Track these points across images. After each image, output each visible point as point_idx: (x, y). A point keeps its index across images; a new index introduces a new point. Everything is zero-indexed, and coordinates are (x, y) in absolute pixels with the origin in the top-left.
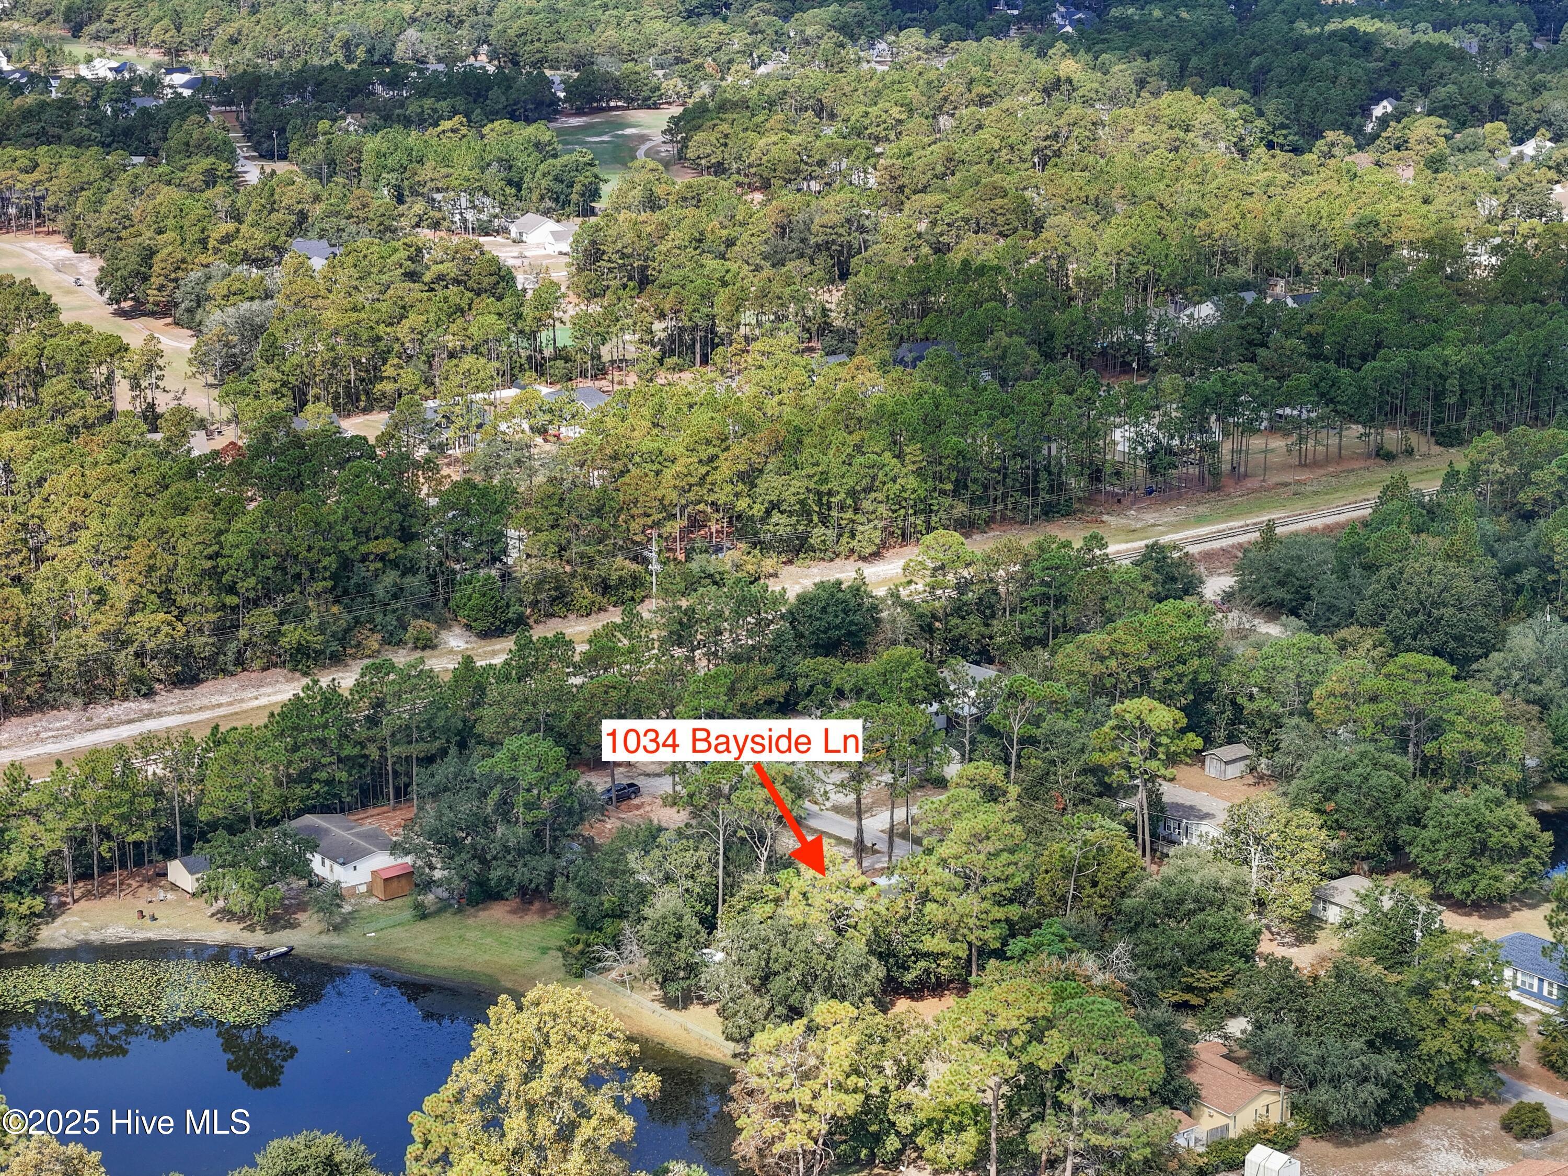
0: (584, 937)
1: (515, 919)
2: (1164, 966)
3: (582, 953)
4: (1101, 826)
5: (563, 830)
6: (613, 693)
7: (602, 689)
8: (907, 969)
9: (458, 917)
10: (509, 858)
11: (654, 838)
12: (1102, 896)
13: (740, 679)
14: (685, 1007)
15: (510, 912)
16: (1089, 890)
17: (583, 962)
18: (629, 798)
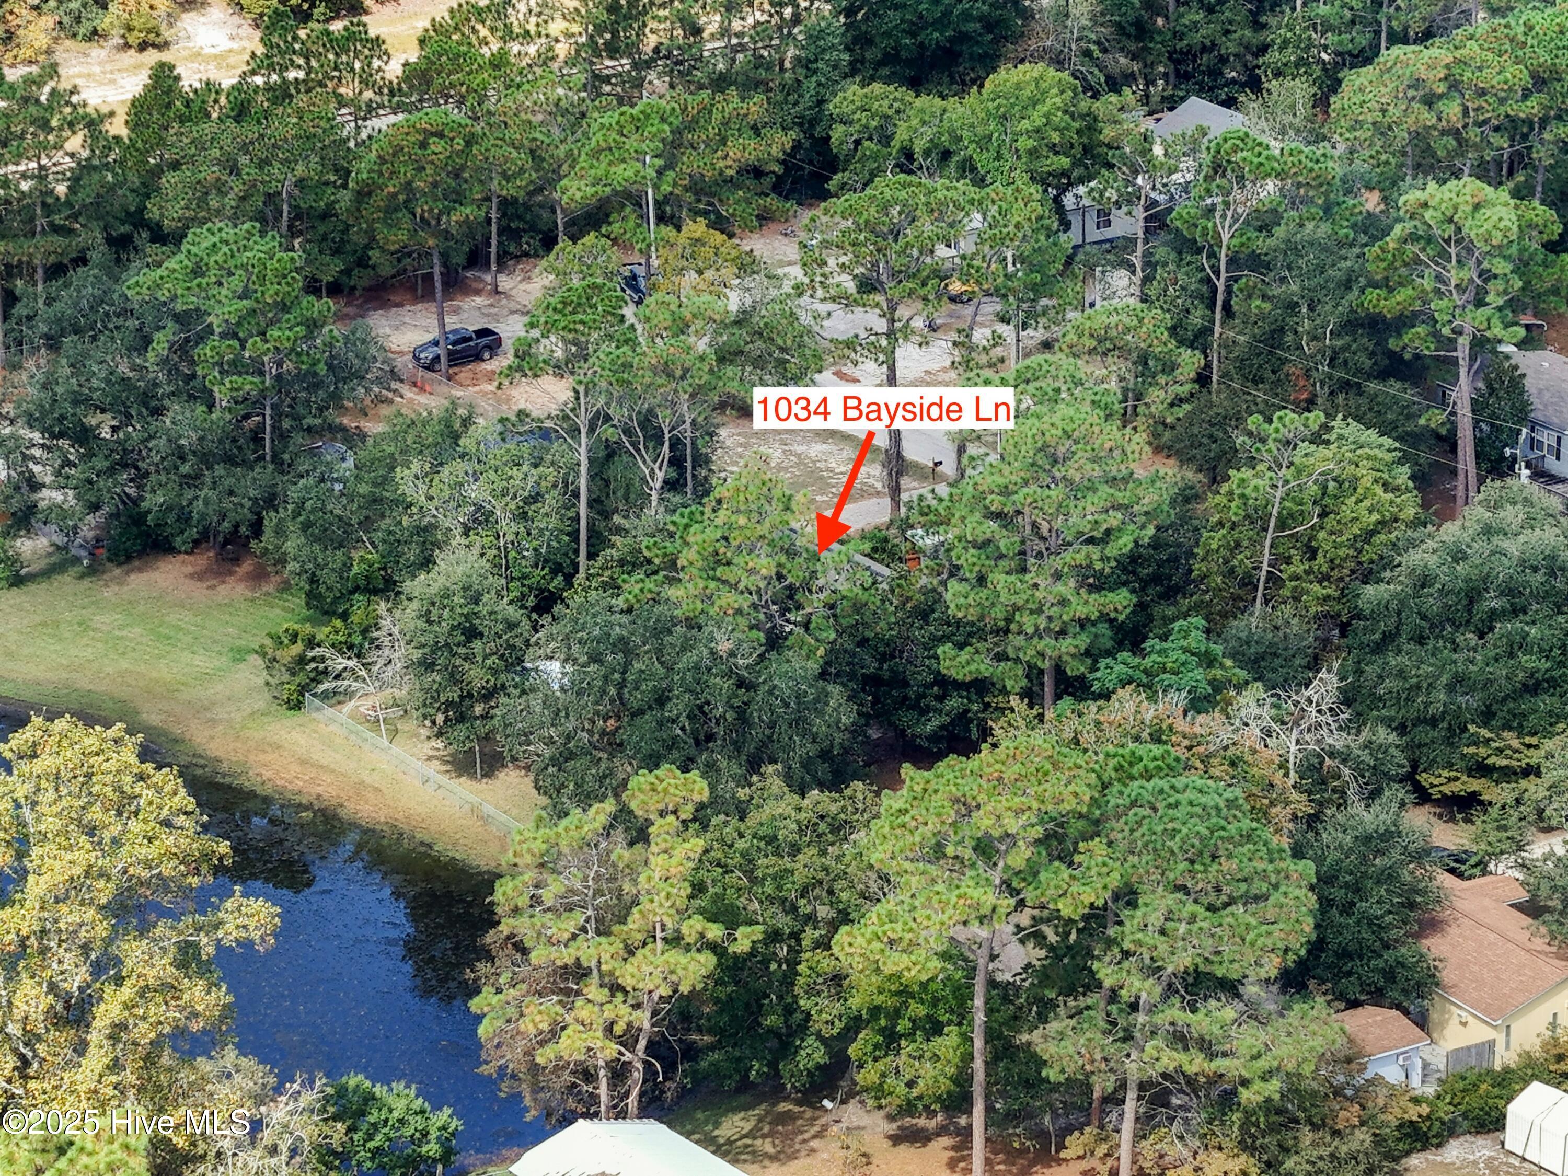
0: (308, 629)
1: (199, 591)
2: (1433, 722)
3: (302, 660)
4: (1341, 437)
5: (298, 418)
6: (437, 145)
7: (415, 137)
8: (924, 711)
9: (86, 583)
10: (185, 469)
11: (456, 437)
12: (1323, 578)
13: (692, 125)
14: (488, 773)
15: (191, 576)
16: (1298, 567)
17: (301, 678)
18: (478, 358)
